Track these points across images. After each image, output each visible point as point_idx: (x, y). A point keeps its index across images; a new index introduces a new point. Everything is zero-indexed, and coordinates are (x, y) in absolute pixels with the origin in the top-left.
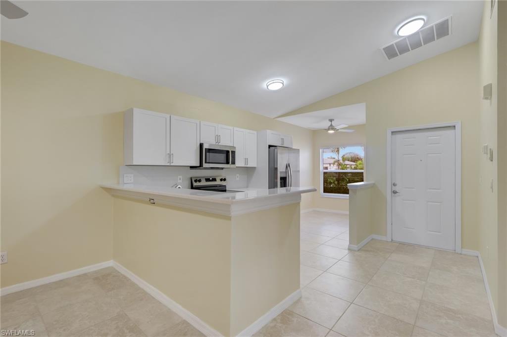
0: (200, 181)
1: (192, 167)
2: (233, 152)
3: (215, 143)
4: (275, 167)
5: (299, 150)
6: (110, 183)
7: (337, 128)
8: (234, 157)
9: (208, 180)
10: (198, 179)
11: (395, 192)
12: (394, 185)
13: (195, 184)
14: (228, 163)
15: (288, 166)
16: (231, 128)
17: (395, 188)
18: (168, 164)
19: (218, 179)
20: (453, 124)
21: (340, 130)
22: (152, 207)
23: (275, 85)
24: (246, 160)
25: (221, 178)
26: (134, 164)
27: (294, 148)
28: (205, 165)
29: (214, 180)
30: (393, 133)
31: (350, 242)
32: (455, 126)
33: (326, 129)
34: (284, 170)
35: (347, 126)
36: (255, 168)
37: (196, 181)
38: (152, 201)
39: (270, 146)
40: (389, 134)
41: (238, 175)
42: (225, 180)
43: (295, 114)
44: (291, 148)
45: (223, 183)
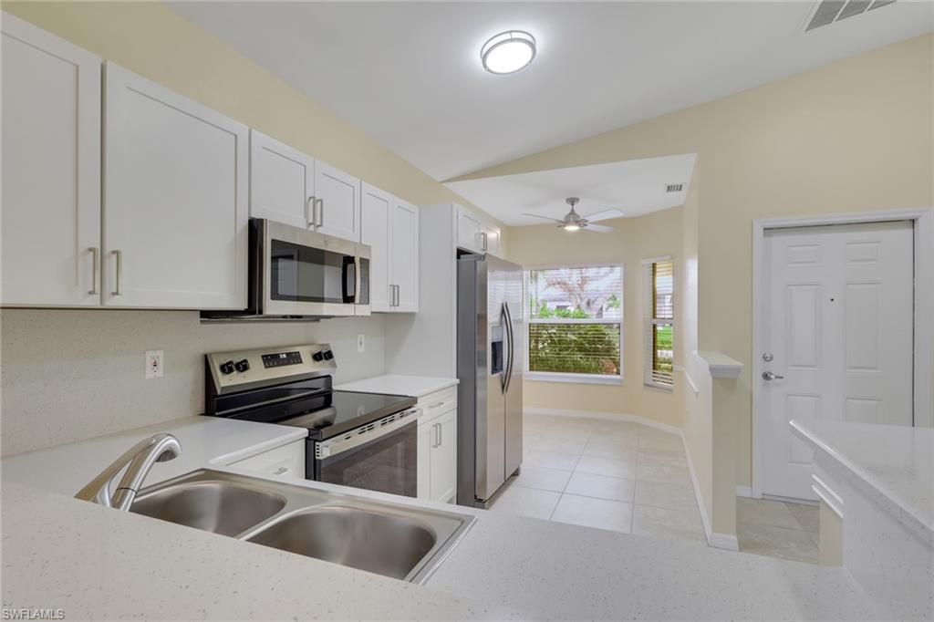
0: (243, 366)
1: (207, 315)
2: (363, 265)
3: (303, 225)
4: (478, 311)
8: (365, 280)
9: (271, 360)
10: (237, 359)
11: (768, 376)
12: (767, 358)
13: (224, 382)
14: (347, 298)
15: (505, 308)
16: (355, 181)
17: (767, 367)
18: (93, 302)
19: (306, 354)
20: (911, 216)
21: (592, 226)
24: (395, 291)
25: (316, 350)
28: (270, 307)
29: (294, 358)
30: (768, 230)
32: (913, 221)
33: (559, 224)
36: (413, 314)
37: (227, 369)
39: (460, 252)
40: (758, 232)
41: (361, 337)
42: (329, 355)
45: (321, 368)
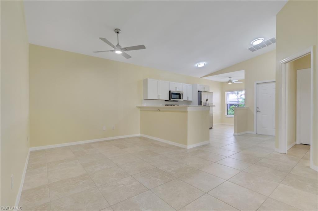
1: (165, 101)
2: (182, 94)
3: (175, 90)
4: (201, 101)
5: (212, 93)
6: (140, 105)
7: (233, 81)
8: (183, 96)
11: (258, 111)
12: (258, 108)
14: (180, 98)
15: (207, 100)
16: (181, 84)
17: (258, 110)
18: (159, 99)
21: (235, 82)
22: (159, 112)
23: (201, 65)
24: (188, 98)
26: (148, 99)
27: (210, 91)
28: (172, 100)
30: (257, 84)
31: (234, 132)
33: (227, 82)
34: (205, 102)
35: (237, 80)
36: (191, 101)
38: (159, 110)
39: (198, 91)
40: (255, 84)
41: (184, 103)
43: (211, 76)
44: (209, 92)
